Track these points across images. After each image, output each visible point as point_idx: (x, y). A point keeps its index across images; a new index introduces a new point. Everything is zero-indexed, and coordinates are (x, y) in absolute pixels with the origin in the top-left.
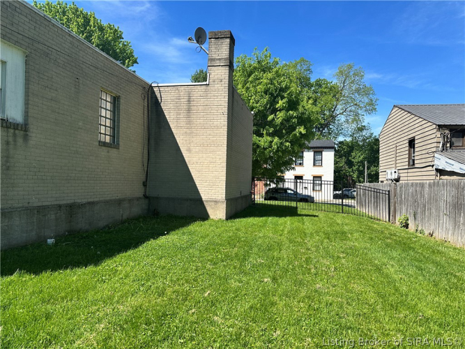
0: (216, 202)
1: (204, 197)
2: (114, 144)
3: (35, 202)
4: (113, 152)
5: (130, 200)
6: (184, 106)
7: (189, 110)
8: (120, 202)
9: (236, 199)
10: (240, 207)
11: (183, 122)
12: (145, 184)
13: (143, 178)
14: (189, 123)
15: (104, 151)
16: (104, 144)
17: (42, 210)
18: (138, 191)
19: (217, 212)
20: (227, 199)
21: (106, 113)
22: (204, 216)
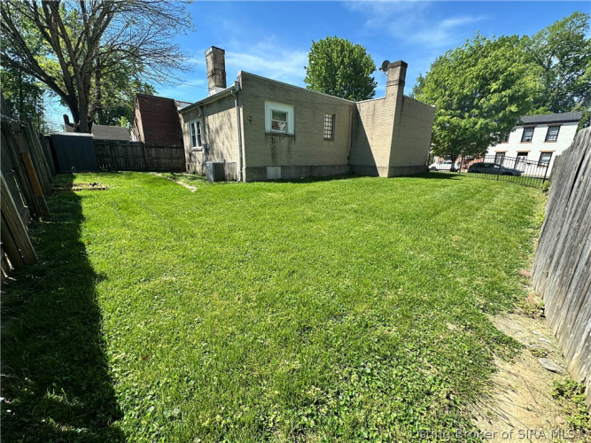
0: (383, 168)
1: (377, 166)
2: (332, 139)
3: (298, 164)
4: (331, 143)
5: (340, 166)
6: (372, 113)
7: (373, 115)
8: (334, 166)
9: (395, 168)
10: (397, 171)
11: (370, 122)
12: (348, 158)
13: (348, 155)
14: (373, 122)
15: (326, 143)
16: (327, 139)
17: (300, 167)
18: (345, 162)
19: (384, 174)
20: (390, 168)
21: (328, 123)
22: (377, 175)
